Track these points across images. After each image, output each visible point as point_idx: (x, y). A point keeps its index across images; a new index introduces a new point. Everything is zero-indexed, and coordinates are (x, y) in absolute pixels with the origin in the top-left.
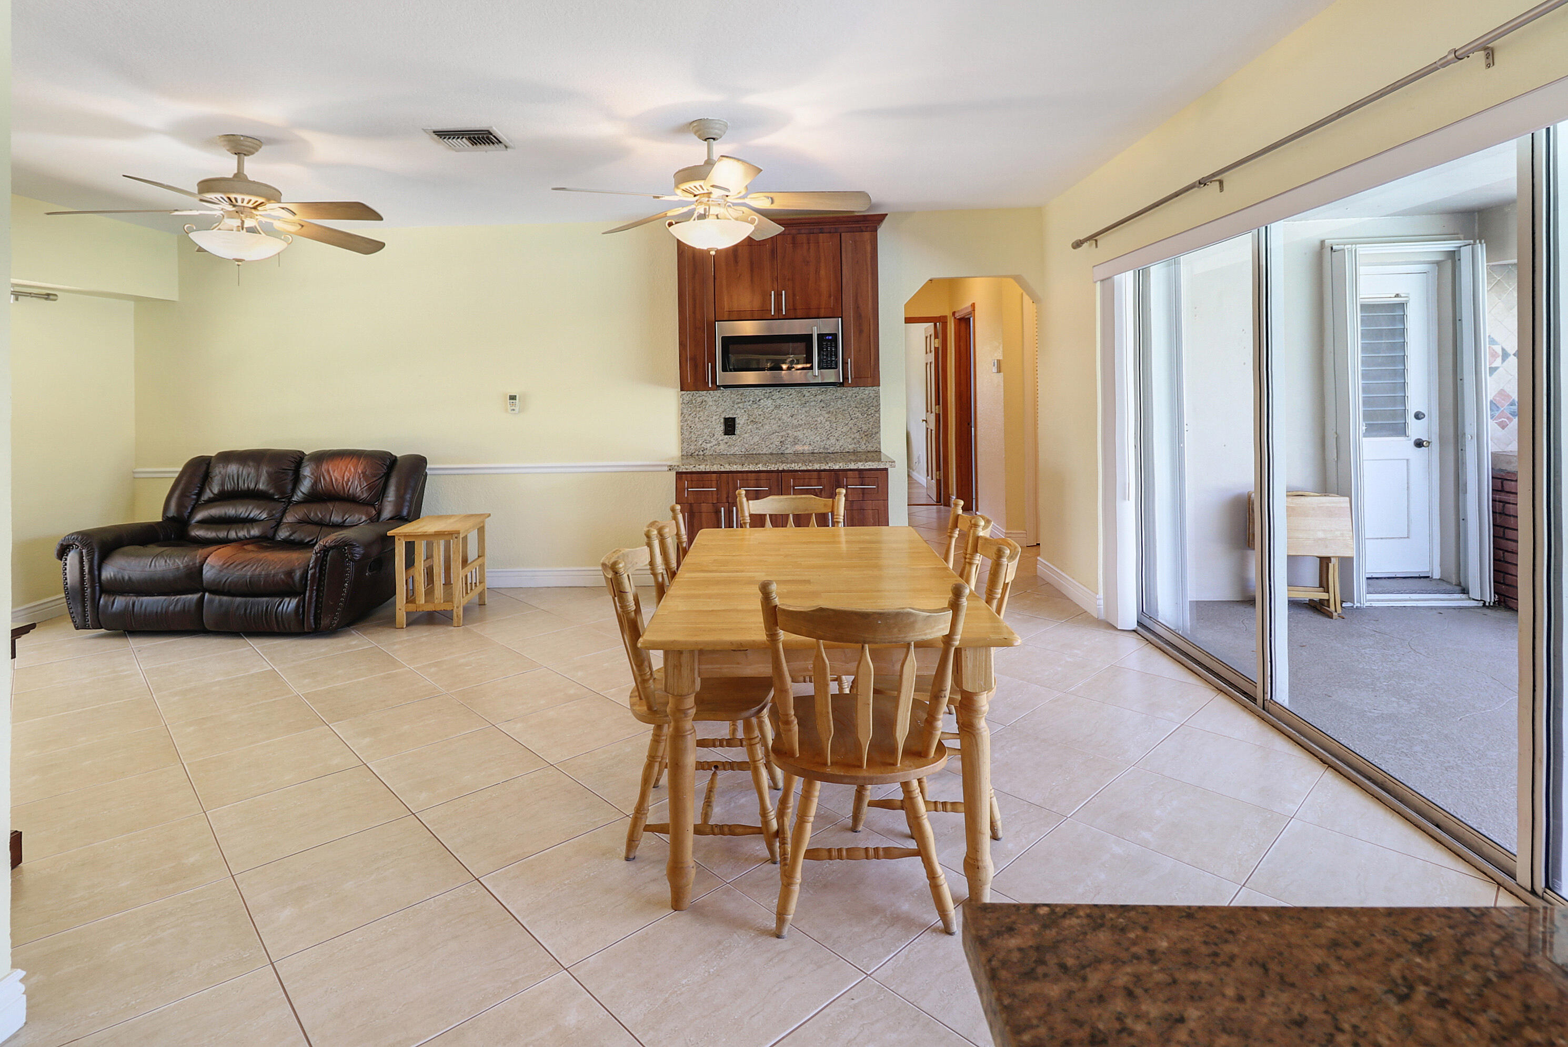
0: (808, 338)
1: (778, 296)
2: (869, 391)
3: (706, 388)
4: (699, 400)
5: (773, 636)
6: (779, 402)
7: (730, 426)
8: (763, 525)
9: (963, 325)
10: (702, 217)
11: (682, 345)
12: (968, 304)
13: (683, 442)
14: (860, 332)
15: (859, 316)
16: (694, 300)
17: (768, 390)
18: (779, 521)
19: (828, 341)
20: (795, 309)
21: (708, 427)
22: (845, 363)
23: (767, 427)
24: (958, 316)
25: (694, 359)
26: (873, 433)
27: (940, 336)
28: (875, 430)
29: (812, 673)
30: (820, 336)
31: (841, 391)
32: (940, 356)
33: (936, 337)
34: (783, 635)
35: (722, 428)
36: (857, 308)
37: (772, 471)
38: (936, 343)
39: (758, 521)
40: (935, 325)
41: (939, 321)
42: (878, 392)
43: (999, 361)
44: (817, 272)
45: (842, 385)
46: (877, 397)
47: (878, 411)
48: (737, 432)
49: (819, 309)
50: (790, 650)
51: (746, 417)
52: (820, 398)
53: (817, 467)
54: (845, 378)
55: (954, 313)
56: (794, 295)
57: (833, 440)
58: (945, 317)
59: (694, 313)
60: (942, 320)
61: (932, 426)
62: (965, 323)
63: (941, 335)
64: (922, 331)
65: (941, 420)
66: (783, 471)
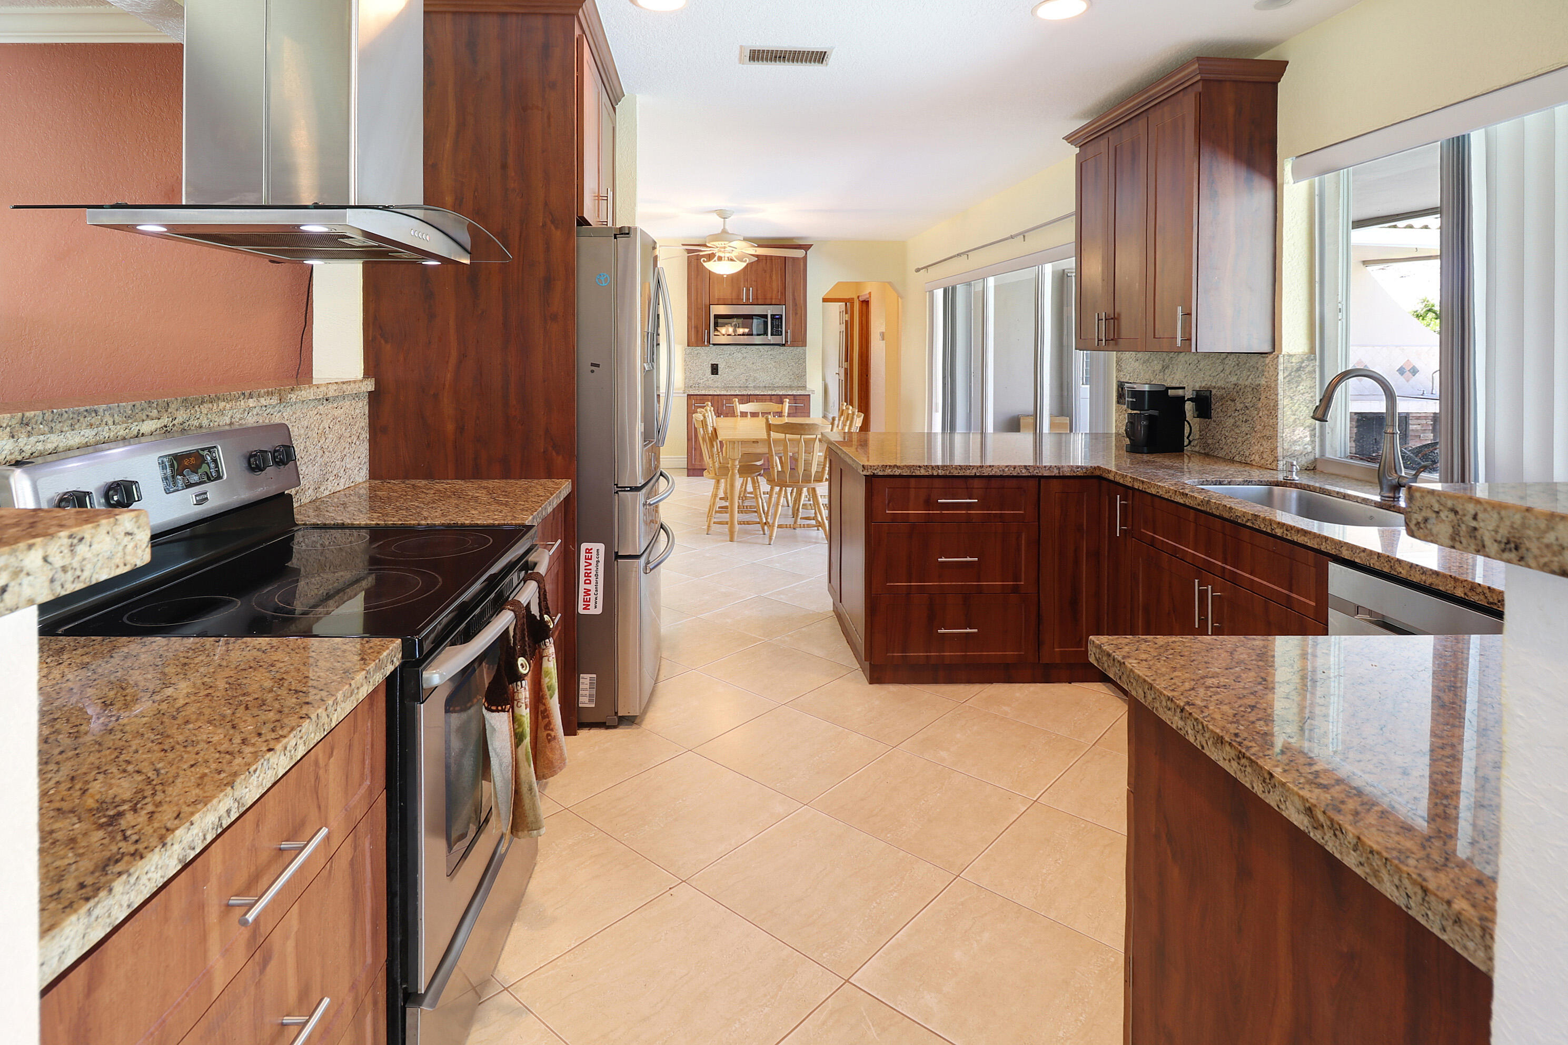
0: (766, 316)
1: (748, 290)
2: (800, 349)
3: (702, 344)
4: (696, 352)
5: (769, 435)
6: (745, 355)
7: (715, 370)
8: (746, 416)
9: (864, 305)
10: (720, 259)
11: (689, 318)
12: (867, 292)
13: (685, 379)
14: (796, 314)
15: (795, 304)
16: (697, 292)
17: (739, 347)
18: (754, 415)
19: (777, 319)
20: (757, 299)
21: (701, 369)
22: (786, 332)
23: (737, 370)
24: (861, 299)
25: (696, 327)
26: (801, 375)
27: (849, 312)
28: (803, 374)
29: (782, 455)
30: (773, 316)
31: (783, 348)
32: (849, 326)
33: (846, 313)
34: (774, 435)
35: (710, 370)
36: (794, 299)
37: (744, 395)
38: (847, 317)
39: (744, 414)
40: (846, 304)
41: (848, 302)
42: (805, 350)
43: (883, 333)
44: (771, 277)
45: (784, 345)
46: (805, 354)
47: (805, 362)
48: (719, 373)
49: (771, 299)
50: (775, 441)
51: (724, 363)
52: (770, 353)
53: (770, 393)
54: (786, 341)
55: (858, 297)
56: (757, 290)
57: (777, 380)
58: (853, 299)
59: (697, 299)
60: (851, 301)
61: (843, 378)
62: (866, 303)
63: (849, 310)
64: (837, 307)
65: (848, 373)
66: (751, 395)
